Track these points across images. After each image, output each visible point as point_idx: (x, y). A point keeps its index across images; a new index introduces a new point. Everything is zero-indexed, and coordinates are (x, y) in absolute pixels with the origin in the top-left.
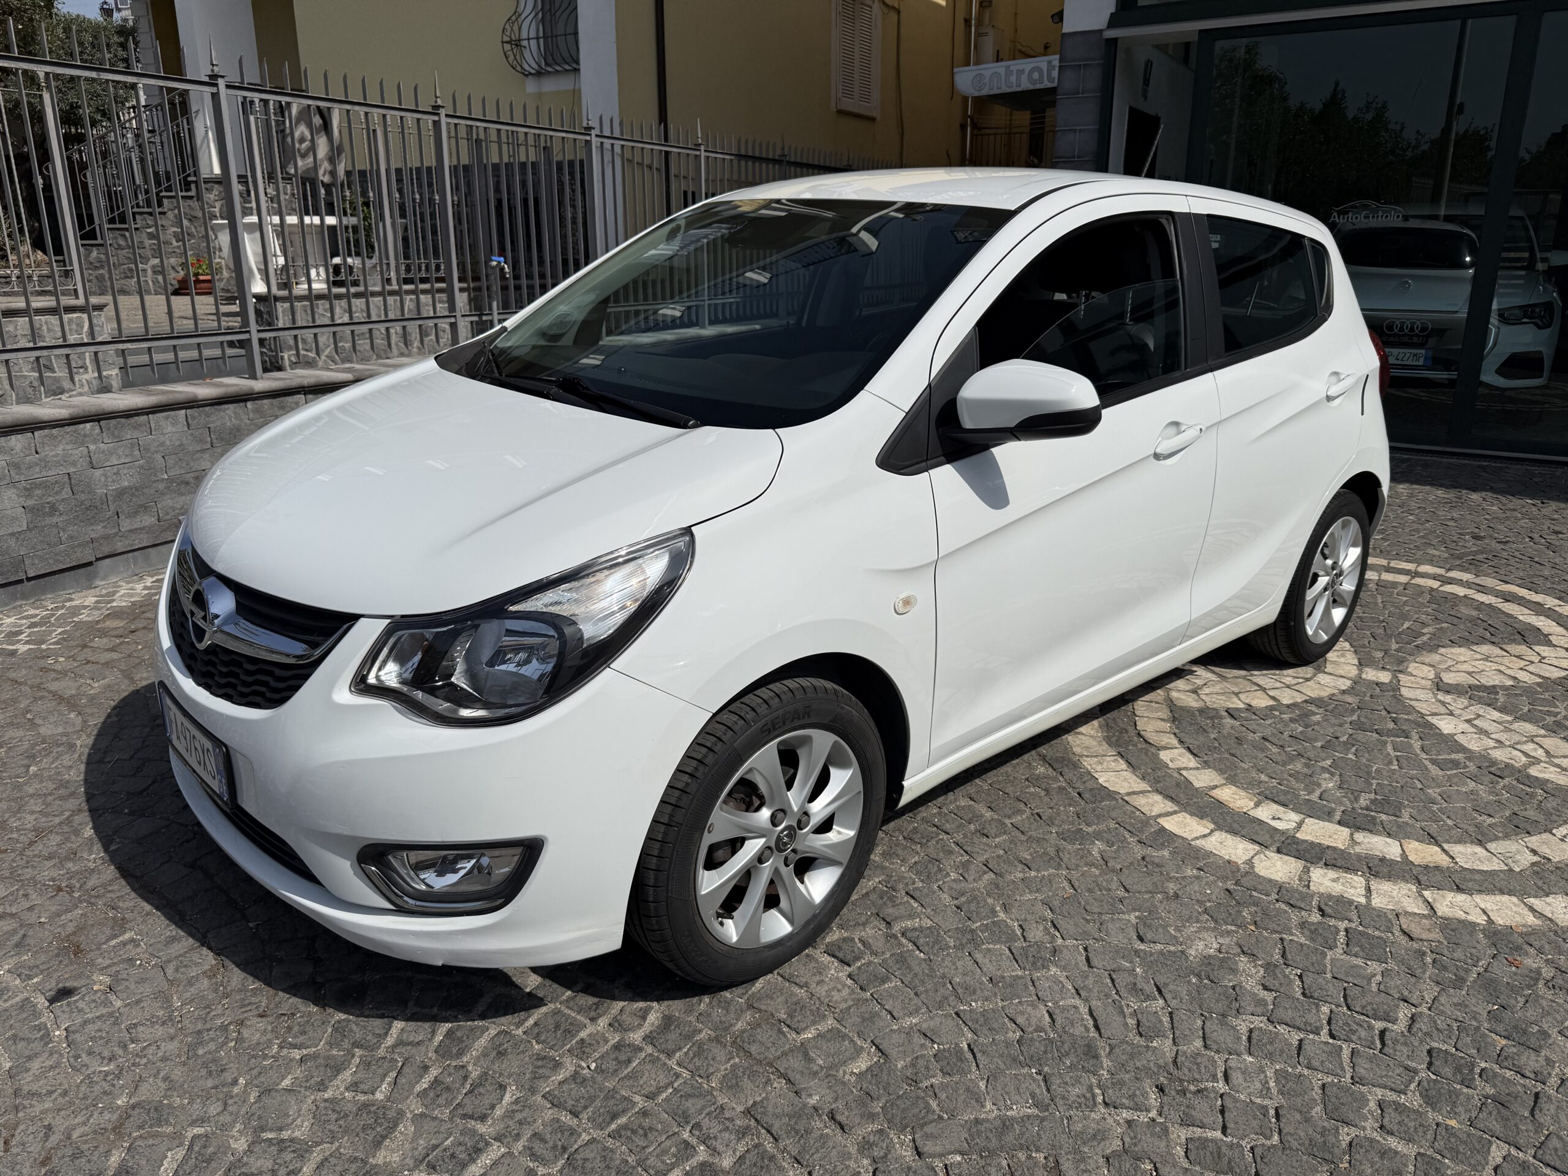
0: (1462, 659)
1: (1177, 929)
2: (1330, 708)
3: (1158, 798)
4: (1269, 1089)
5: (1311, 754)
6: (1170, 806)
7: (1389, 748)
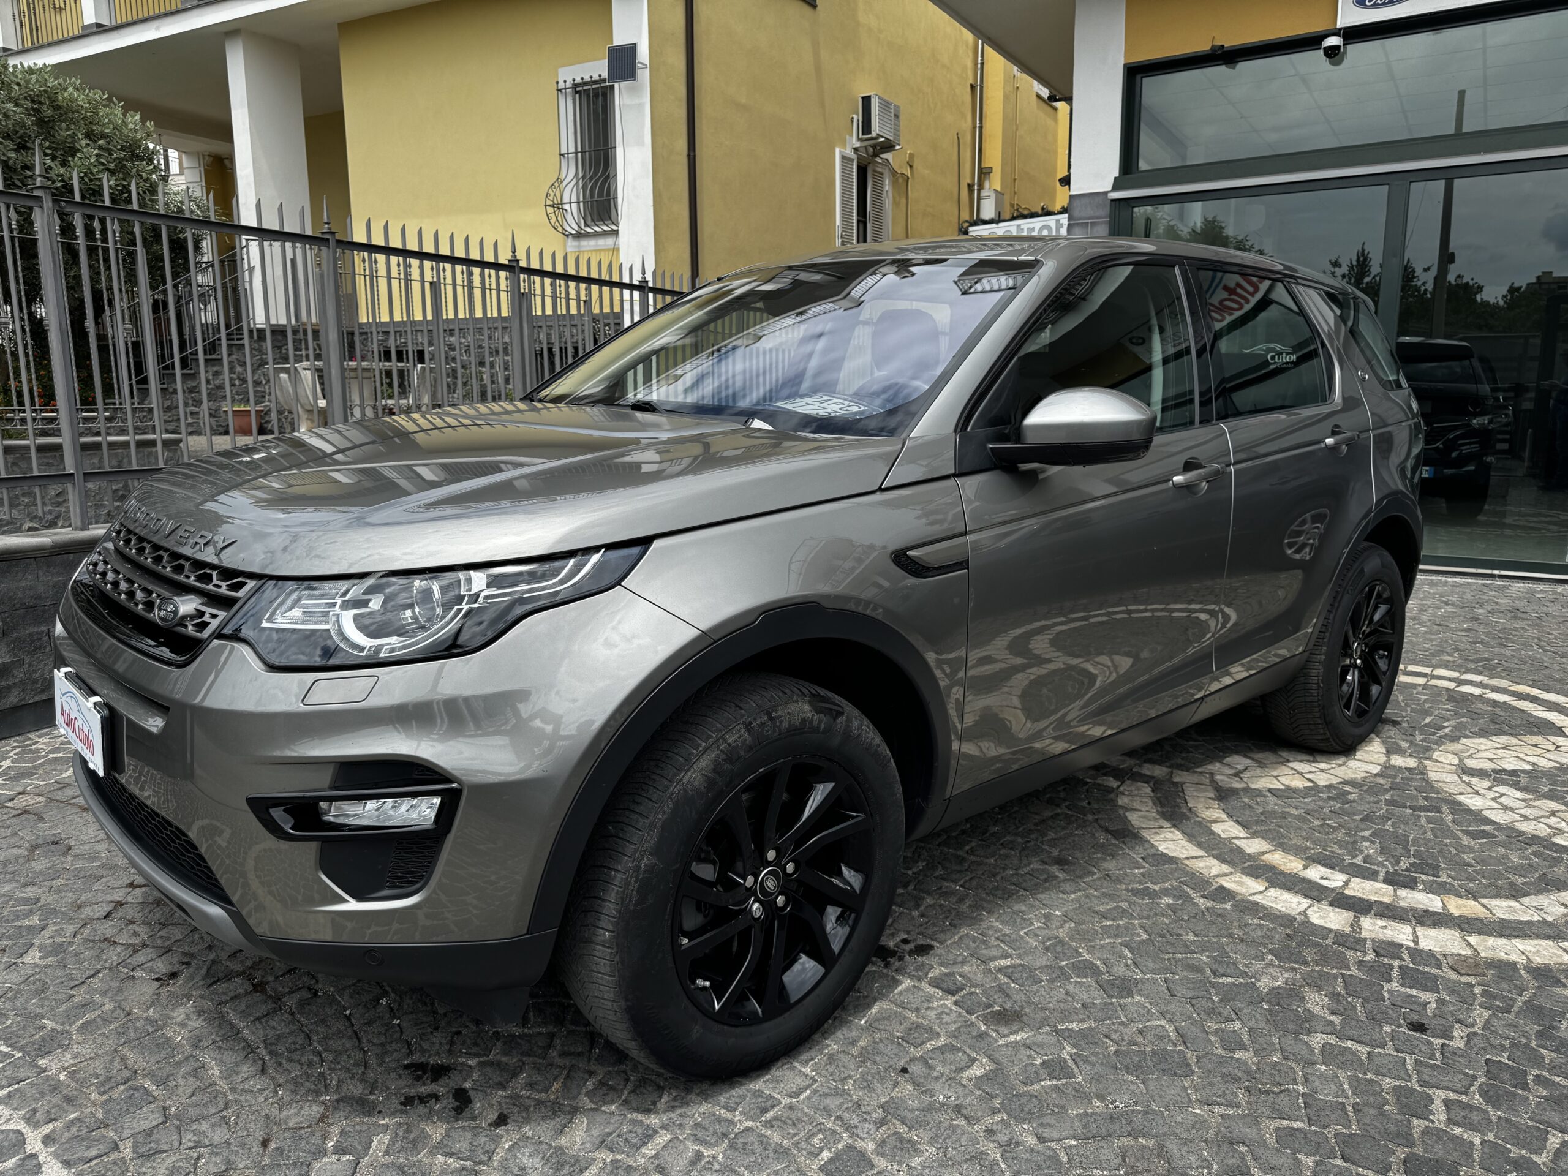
0: (1483, 747)
1: (1246, 966)
2: (1365, 788)
3: (1215, 862)
4: (1343, 1090)
5: (1352, 825)
6: (1225, 868)
7: (1423, 821)
